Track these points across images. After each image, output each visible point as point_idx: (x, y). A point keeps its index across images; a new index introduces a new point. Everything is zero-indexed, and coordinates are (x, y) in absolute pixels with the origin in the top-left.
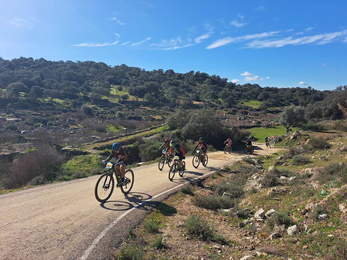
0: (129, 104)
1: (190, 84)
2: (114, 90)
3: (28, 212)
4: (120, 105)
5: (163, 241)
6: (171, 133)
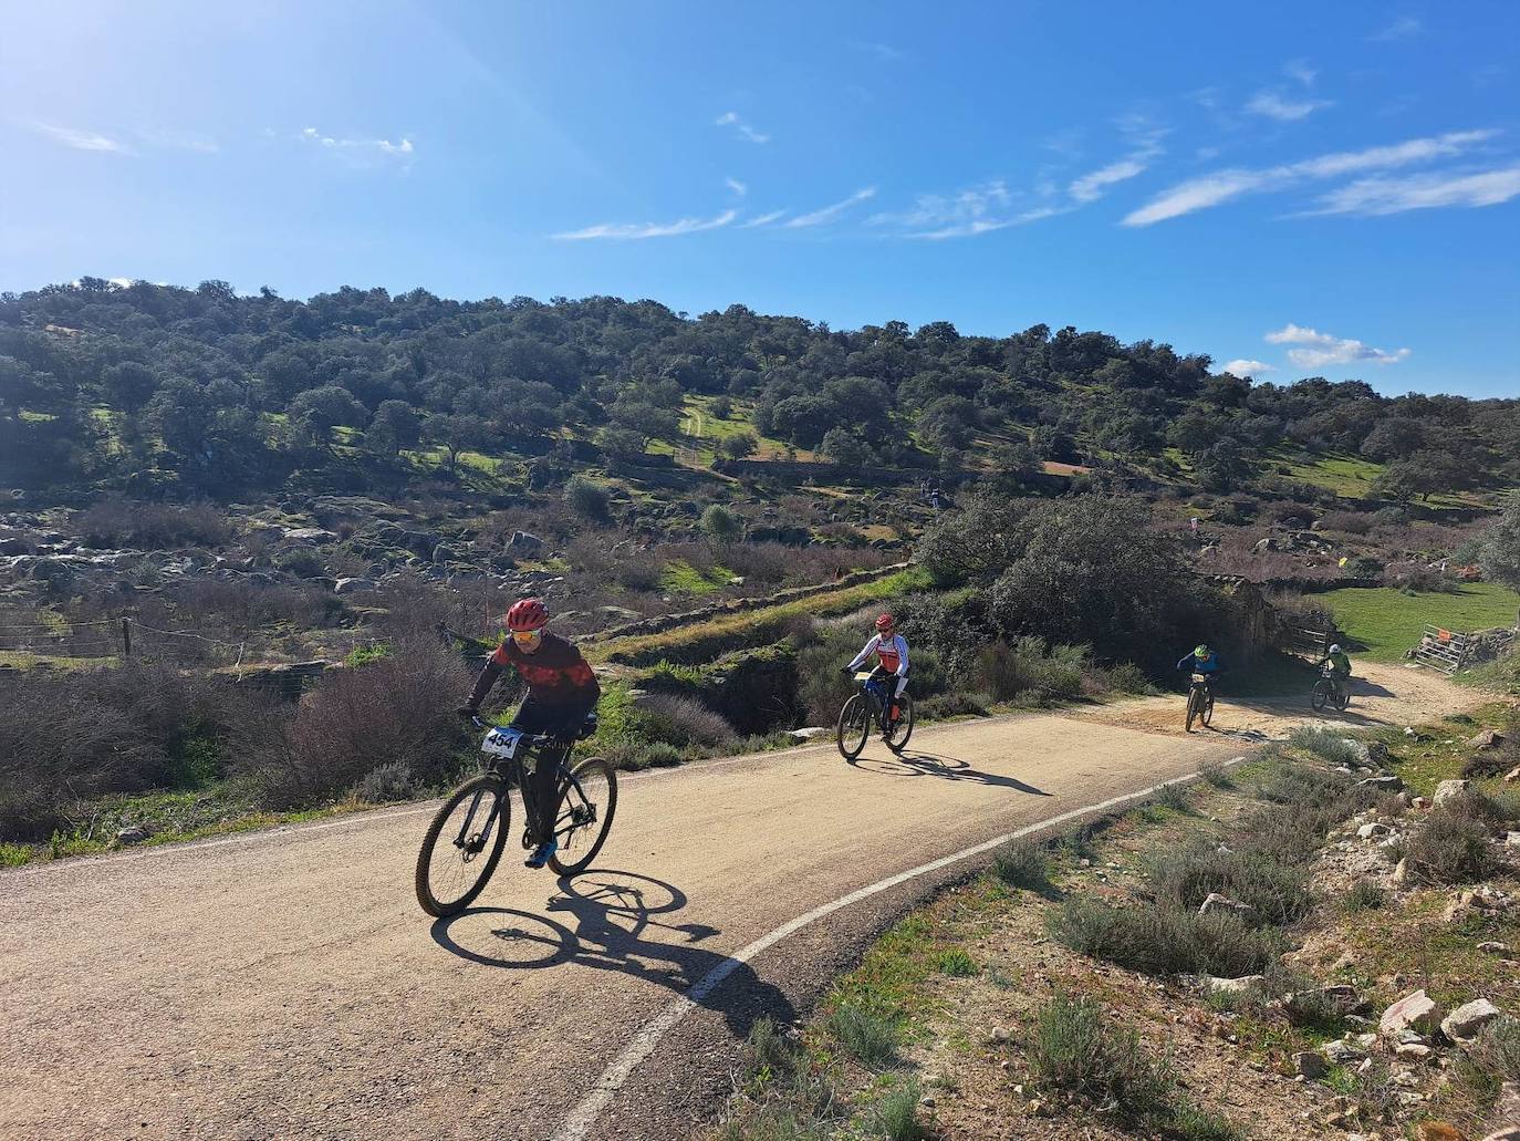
0: (755, 475)
1: (1031, 384)
2: (699, 418)
3: (342, 915)
4: (718, 479)
5: (921, 1109)
6: (939, 604)
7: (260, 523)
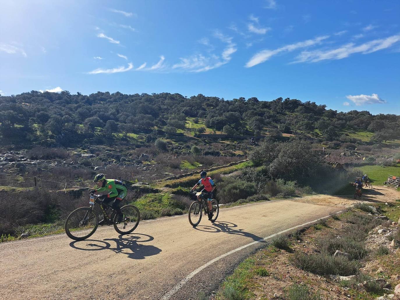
0: (205, 138)
1: (278, 113)
2: (190, 123)
4: (196, 139)
6: (255, 170)
7: (75, 153)
